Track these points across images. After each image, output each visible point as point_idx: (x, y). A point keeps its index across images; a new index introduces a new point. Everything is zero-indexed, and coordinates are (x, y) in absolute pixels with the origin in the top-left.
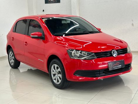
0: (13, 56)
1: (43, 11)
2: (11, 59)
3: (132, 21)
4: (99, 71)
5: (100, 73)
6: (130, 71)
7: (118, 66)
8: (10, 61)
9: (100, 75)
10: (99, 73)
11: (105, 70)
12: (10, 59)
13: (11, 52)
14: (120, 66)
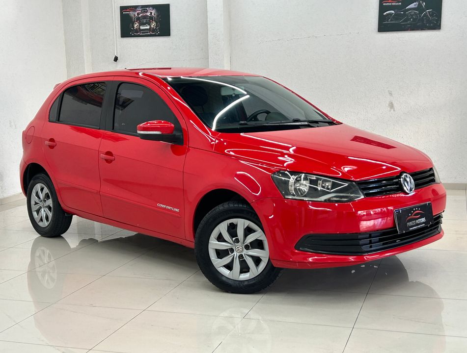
0: (47, 196)
1: (116, 59)
2: (41, 208)
3: (391, 94)
4: (370, 237)
5: (371, 242)
6: (441, 237)
7: (417, 221)
8: (35, 214)
9: (371, 247)
10: (367, 241)
11: (384, 234)
12: (34, 208)
13: (38, 186)
14: (423, 220)
